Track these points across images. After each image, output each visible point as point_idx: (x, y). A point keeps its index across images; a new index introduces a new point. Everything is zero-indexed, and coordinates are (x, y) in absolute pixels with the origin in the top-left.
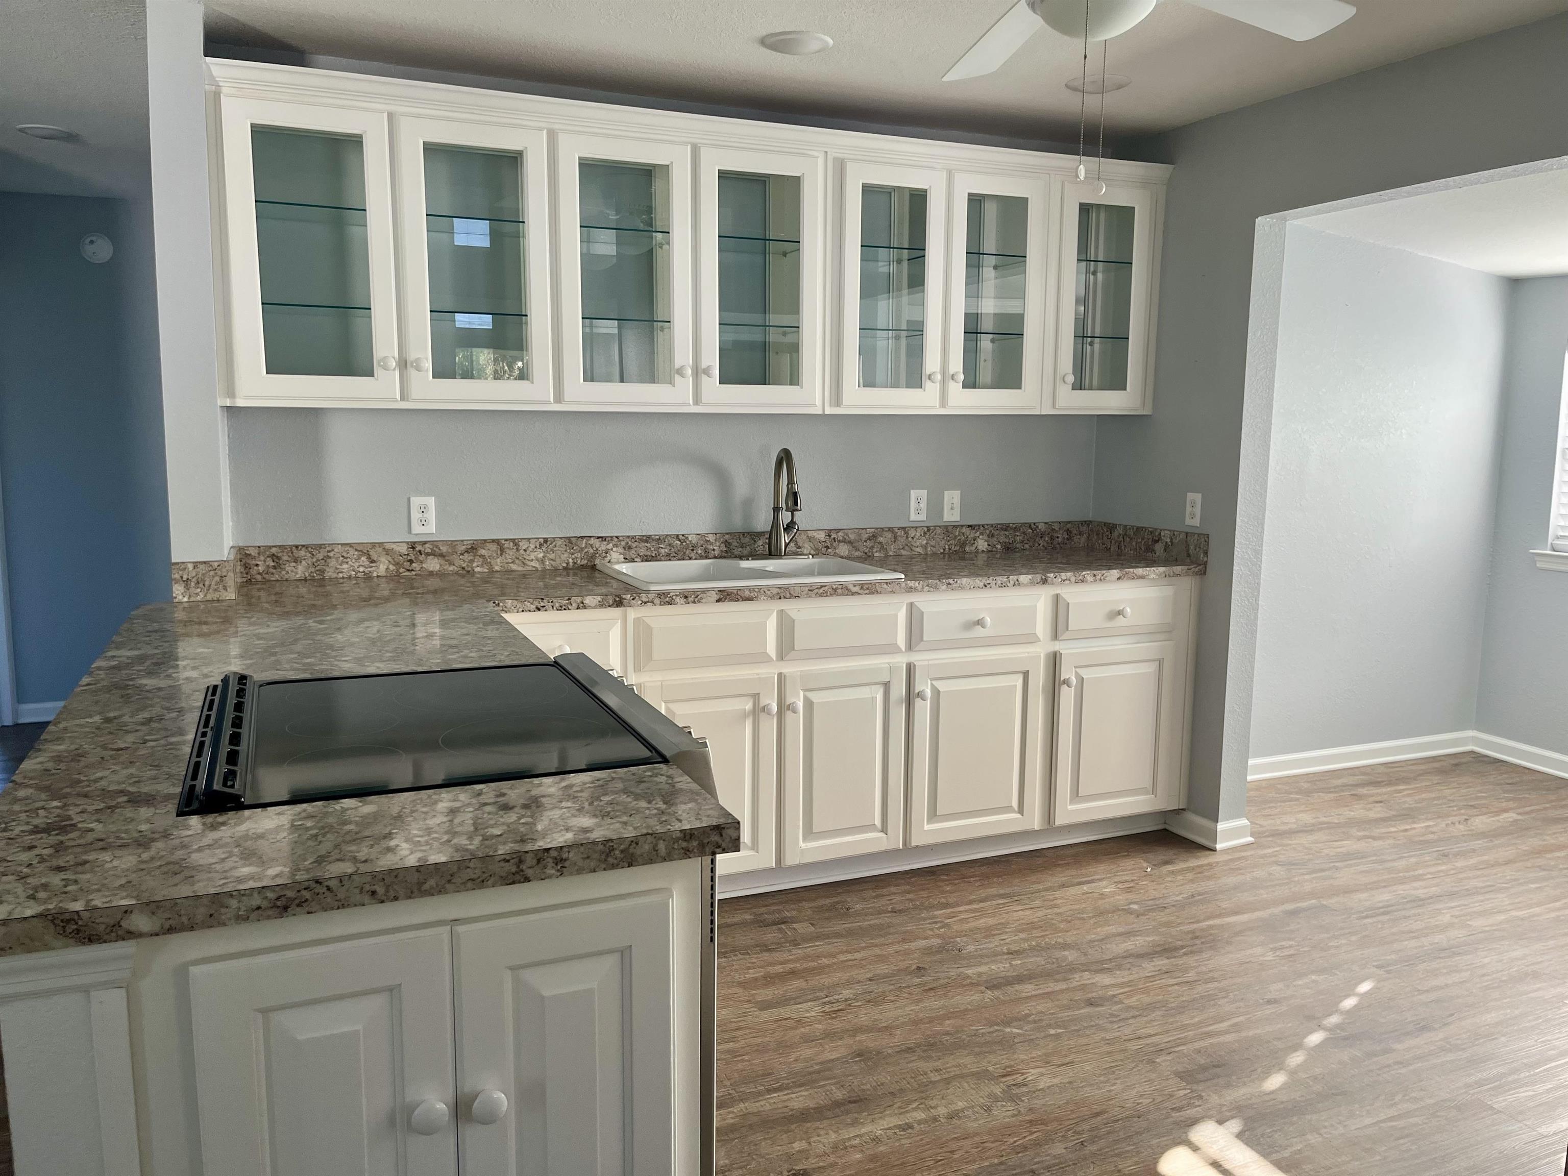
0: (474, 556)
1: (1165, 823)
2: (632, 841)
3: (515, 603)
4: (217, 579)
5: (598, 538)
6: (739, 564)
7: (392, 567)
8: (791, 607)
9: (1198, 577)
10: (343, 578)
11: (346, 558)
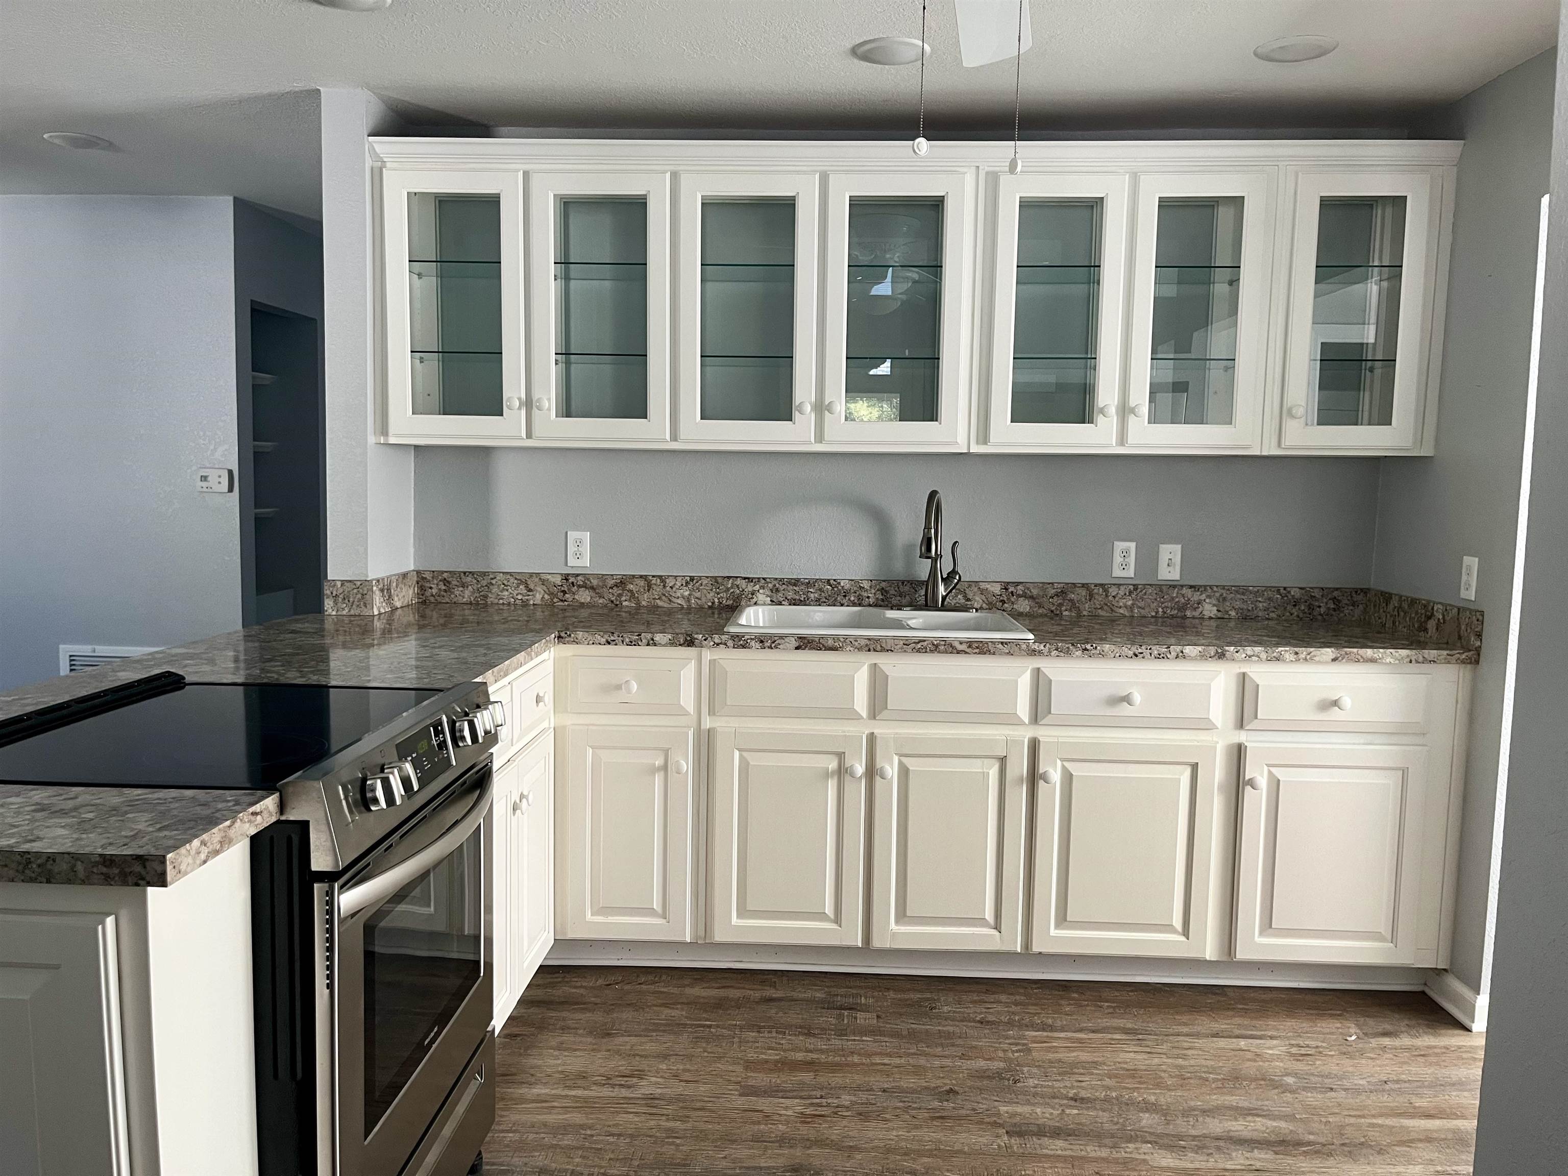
0: (623, 590)
1: (1425, 984)
2: (49, 858)
3: (586, 635)
4: (359, 596)
5: (745, 578)
6: (884, 613)
7: (546, 597)
8: (885, 662)
9: (1469, 666)
10: (503, 604)
11: (507, 586)
